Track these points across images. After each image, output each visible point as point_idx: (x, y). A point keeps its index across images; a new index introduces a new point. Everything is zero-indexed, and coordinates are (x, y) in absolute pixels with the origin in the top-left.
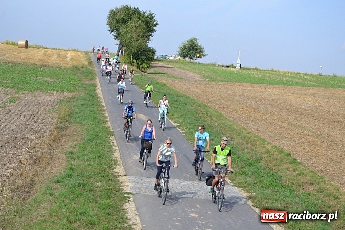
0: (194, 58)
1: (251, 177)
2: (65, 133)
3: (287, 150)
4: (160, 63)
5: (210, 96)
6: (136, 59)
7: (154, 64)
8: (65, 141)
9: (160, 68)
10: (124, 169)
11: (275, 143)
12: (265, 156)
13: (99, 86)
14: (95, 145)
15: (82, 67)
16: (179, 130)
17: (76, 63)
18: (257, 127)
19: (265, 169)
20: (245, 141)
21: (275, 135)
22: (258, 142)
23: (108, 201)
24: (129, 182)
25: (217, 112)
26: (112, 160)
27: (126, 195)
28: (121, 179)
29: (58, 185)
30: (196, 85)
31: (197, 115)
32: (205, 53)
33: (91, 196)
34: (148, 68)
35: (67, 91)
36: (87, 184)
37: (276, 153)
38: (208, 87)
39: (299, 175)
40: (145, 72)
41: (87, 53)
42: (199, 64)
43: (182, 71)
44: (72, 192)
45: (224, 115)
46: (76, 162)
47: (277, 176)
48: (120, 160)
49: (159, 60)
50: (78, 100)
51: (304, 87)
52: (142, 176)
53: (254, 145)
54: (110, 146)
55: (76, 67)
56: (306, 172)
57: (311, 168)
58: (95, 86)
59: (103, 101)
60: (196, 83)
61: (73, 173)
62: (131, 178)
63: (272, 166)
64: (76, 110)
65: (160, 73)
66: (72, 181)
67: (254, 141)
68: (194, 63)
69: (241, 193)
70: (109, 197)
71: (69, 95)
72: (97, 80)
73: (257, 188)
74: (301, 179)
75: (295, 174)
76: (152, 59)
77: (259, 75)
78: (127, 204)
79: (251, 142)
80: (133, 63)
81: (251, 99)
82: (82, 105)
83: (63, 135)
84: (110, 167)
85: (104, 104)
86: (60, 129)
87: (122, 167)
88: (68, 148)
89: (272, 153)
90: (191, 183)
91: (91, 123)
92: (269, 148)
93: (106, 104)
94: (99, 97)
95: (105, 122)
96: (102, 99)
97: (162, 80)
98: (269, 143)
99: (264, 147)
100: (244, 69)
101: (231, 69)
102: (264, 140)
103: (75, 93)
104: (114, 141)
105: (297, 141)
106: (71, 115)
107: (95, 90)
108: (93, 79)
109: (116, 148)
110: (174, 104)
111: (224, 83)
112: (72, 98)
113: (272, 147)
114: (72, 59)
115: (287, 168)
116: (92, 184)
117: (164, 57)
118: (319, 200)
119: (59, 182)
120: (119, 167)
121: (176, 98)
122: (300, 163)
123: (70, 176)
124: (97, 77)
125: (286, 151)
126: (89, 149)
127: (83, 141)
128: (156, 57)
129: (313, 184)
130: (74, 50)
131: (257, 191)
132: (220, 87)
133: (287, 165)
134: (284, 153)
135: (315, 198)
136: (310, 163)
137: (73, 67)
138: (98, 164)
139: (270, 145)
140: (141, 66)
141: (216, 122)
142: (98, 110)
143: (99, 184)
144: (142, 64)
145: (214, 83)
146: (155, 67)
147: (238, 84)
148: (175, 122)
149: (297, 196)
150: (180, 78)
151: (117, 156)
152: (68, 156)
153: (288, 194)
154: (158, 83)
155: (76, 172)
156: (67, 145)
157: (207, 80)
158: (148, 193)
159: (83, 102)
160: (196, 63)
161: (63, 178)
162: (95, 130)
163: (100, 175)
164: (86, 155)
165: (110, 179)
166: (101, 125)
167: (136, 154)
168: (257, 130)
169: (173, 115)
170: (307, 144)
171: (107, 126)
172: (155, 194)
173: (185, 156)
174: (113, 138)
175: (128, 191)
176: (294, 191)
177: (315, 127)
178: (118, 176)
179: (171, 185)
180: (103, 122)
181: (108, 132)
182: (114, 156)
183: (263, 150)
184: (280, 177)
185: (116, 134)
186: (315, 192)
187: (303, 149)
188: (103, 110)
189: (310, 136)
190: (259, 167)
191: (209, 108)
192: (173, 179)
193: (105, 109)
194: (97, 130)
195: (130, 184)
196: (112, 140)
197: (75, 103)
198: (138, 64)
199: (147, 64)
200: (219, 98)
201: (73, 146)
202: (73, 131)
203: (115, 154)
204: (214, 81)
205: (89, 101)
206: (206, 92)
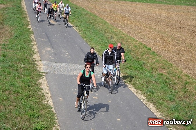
3: (148, 46)
5: (98, 9)
10: (40, 56)
11: (141, 41)
12: (134, 49)
14: (20, 40)
16: (77, 31)
18: (129, 31)
19: (133, 58)
20: (121, 39)
21: (141, 36)
22: (129, 40)
23: (28, 78)
24: (43, 65)
25: (102, 20)
26: (32, 50)
27: (41, 74)
28: (37, 63)
31: (89, 22)
33: (17, 74)
35: (2, 3)
37: (141, 47)
38: (97, 3)
39: (156, 62)
44: (5, 71)
45: (107, 22)
46: (7, 51)
47: (141, 63)
48: (37, 50)
50: (9, 9)
51: (161, 5)
52: (51, 61)
53: (127, 42)
54: (30, 41)
56: (160, 61)
57: (164, 58)
59: (26, 11)
61: (5, 59)
62: (44, 62)
63: (139, 56)
64: (8, 16)
66: (5, 64)
67: (127, 39)
70: (29, 75)
71: (3, 6)
73: (128, 70)
74: (158, 65)
75: (153, 62)
78: (41, 80)
79: (125, 40)
81: (126, 11)
82: (12, 13)
84: (30, 55)
85: (26, 13)
87: (39, 55)
88: (2, 42)
89: (139, 47)
91: (18, 25)
92: (137, 44)
93: (28, 12)
94: (24, 8)
95: (27, 25)
98: (137, 41)
99: (133, 44)
102: (134, 39)
103: (7, 5)
104: (33, 37)
105: (156, 40)
106: (4, 20)
107: (21, 4)
109: (34, 42)
110: (74, 13)
112: (5, 8)
115: (148, 58)
116: (18, 66)
118: (168, 79)
120: (36, 55)
121: (75, 10)
122: (157, 55)
123: (3, 61)
125: (147, 47)
126: (16, 42)
127: (12, 37)
129: (165, 68)
131: (128, 73)
133: (148, 56)
135: (166, 77)
136: (163, 54)
138: (22, 53)
139: (138, 43)
141: (102, 26)
142: (22, 17)
143: (23, 66)
147: (117, 1)
149: (154, 76)
151: (35, 48)
152: (2, 47)
153: (148, 74)
155: (7, 58)
156: (2, 39)
158: (55, 73)
159: (12, 11)
162: (20, 30)
163: (23, 60)
164: (14, 46)
165: (30, 63)
166: (25, 27)
167: (48, 47)
168: (129, 32)
169: (73, 21)
170: (162, 42)
171: (28, 27)
172: (60, 74)
173: (80, 48)
174: (32, 36)
175: (42, 71)
176: (152, 73)
177: (168, 31)
178: (36, 61)
179: (71, 67)
180: (26, 25)
181: (29, 31)
182: (33, 48)
183: (132, 46)
184: (144, 64)
185: (34, 33)
186: (166, 74)
187: (159, 45)
188: (26, 17)
189: (164, 37)
190: (129, 57)
191: (98, 17)
192: (73, 63)
193: (27, 16)
194: (22, 30)
195: (44, 67)
196: (32, 37)
197: (7, 12)
200: (104, 10)
201: (5, 40)
202: (6, 31)
203: (33, 46)
205: (17, 10)
206: (96, 6)
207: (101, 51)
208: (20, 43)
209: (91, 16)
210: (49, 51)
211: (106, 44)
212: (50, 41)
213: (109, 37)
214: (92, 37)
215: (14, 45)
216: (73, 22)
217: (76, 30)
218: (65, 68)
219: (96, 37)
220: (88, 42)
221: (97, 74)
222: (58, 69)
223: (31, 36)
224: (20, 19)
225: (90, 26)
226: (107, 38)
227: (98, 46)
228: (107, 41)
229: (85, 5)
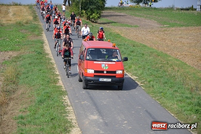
2: (13, 96)
4: (111, 11)
5: (169, 43)
6: (85, 10)
7: (105, 13)
8: (14, 105)
9: (112, 17)
10: (81, 130)
13: (46, 42)
14: (47, 107)
15: (27, 23)
17: (19, 19)
25: (178, 61)
26: (66, 122)
30: (153, 32)
31: (157, 66)
34: (99, 18)
35: (12, 50)
38: (167, 34)
40: (96, 23)
41: (30, 7)
43: (137, 18)
45: (187, 63)
46: (27, 128)
48: (75, 121)
49: (110, 9)
50: (25, 59)
54: (63, 107)
55: (20, 23)
58: (42, 43)
59: (52, 58)
60: (153, 30)
64: (23, 70)
65: (113, 23)
71: (15, 54)
72: (44, 35)
80: (82, 13)
82: (30, 64)
84: (65, 130)
85: (53, 61)
86: (7, 92)
87: (79, 129)
88: (18, 113)
93: (55, 61)
94: (48, 54)
95: (56, 81)
96: (51, 56)
97: (115, 29)
101: (192, 11)
103: (21, 51)
104: (68, 101)
106: (17, 76)
107: (42, 47)
108: (40, 34)
109: (70, 109)
110: (130, 55)
111: (184, 28)
112: (17, 58)
114: (14, 14)
120: (74, 129)
121: (132, 48)
124: (43, 32)
126: (41, 111)
127: (33, 104)
128: (106, 6)
130: (16, 5)
132: (180, 33)
137: (17, 23)
138: (51, 128)
140: (91, 17)
141: (178, 71)
142: (47, 69)
144: (91, 14)
145: (174, 28)
146: (106, 16)
147: (200, 27)
148: (133, 74)
150: (135, 27)
151: (72, 117)
152: (18, 121)
154: (111, 34)
157: (165, 26)
159: (30, 61)
162: (46, 91)
164: (38, 118)
166: (52, 84)
167: (92, 114)
169: (130, 67)
171: (58, 85)
173: (147, 111)
174: (66, 98)
180: (54, 81)
181: (60, 91)
185: (68, 93)
188: (53, 68)
191: (170, 56)
193: (55, 66)
194: (48, 90)
196: (65, 100)
197: (22, 62)
198: (87, 14)
199: (97, 13)
200: (179, 45)
201: (22, 110)
202: (22, 94)
203: (69, 115)
204: (173, 26)
205: (37, 59)
206: (164, 39)
208: (47, 111)
209: (158, 56)
210: (95, 120)
211: (188, 101)
212: (95, 104)
213: (192, 88)
214: (165, 91)
215: (37, 116)
216: (129, 70)
220: (158, 99)
223: (64, 98)
224: (44, 72)
225: (158, 72)
226: (188, 90)
227: (175, 106)
228: (189, 96)
229: (148, 40)
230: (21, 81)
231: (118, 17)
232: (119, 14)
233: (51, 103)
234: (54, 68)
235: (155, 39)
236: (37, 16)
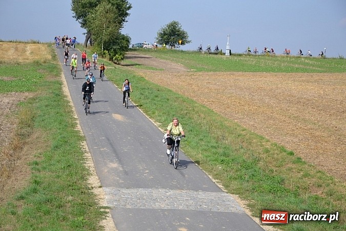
0: (176, 46)
1: (248, 181)
2: (27, 140)
3: (289, 148)
4: (136, 53)
5: (196, 89)
6: (107, 50)
7: (129, 54)
8: (28, 150)
9: (136, 59)
10: (99, 179)
11: (275, 141)
12: (264, 156)
13: (65, 83)
14: (64, 153)
15: (45, 62)
16: (162, 130)
17: (37, 58)
18: (253, 123)
19: (264, 171)
20: (239, 140)
21: (275, 131)
22: (254, 141)
23: (81, 218)
24: (106, 194)
25: (205, 107)
26: (84, 169)
27: (102, 210)
28: (96, 191)
29: (21, 202)
30: (179, 76)
31: (182, 112)
32: (189, 39)
33: (61, 213)
34: (122, 59)
35: (28, 91)
36: (55, 199)
37: (276, 152)
38: (193, 79)
39: (305, 176)
40: (119, 64)
41: (49, 45)
42: (182, 51)
43: (162, 61)
44: (39, 209)
45: (214, 110)
46: (42, 174)
47: (279, 179)
48: (93, 169)
49: (135, 50)
50: (41, 100)
51: (306, 74)
52: (120, 186)
53: (250, 143)
54: (80, 153)
55: (37, 62)
56: (312, 172)
57: (319, 168)
58: (61, 84)
59: (71, 100)
60: (179, 74)
61: (38, 187)
62: (107, 190)
63: (273, 168)
64: (39, 113)
65: (137, 65)
66: (38, 197)
67: (250, 139)
68: (176, 51)
69: (238, 201)
70: (82, 213)
71: (31, 95)
72: (63, 76)
73: (256, 194)
74: (308, 182)
75: (299, 175)
76: (126, 49)
77: (253, 61)
78: (104, 221)
79: (247, 140)
80: (104, 54)
81: (245, 90)
82: (46, 106)
83: (25, 143)
84: (82, 178)
85: (72, 104)
86: (22, 136)
87: (97, 177)
88: (31, 158)
89: (272, 152)
90: (178, 192)
91: (58, 126)
92: (268, 146)
93: (74, 103)
94: (66, 96)
95: (74, 125)
96: (69, 98)
97: (139, 72)
98: (268, 141)
99: (262, 146)
100: (235, 55)
101: (220, 56)
102: (262, 138)
103: (37, 92)
104: (86, 147)
105: (301, 137)
106: (33, 119)
107: (61, 89)
108: (58, 75)
109: (88, 155)
110: (154, 100)
111: (212, 73)
112: (34, 99)
113: (272, 145)
114: (32, 53)
115: (290, 169)
116: (60, 198)
117: (141, 46)
118: (328, 205)
119: (22, 198)
120: (92, 177)
121: (156, 93)
122: (305, 163)
123: (35, 191)
124: (62, 73)
125: (287, 149)
126: (56, 157)
127: (49, 149)
128: (130, 46)
129: (321, 186)
130: (34, 43)
131: (256, 198)
132: (207, 78)
133: (290, 165)
134: (285, 151)
135: (324, 202)
136: (316, 161)
137: (34, 62)
138: (68, 175)
139: (269, 143)
140: (114, 58)
141: (204, 118)
142: (65, 112)
143: (70, 198)
144: (115, 55)
145: (201, 73)
146: (130, 58)
147: (229, 73)
148: (157, 121)
149: (303, 202)
150: (161, 70)
151: (90, 164)
152: (32, 167)
153: (293, 199)
154: (134, 76)
155: (42, 186)
156: (31, 154)
157: (192, 70)
158: (128, 207)
159: (47, 103)
160: (179, 51)
161: (27, 194)
162: (62, 135)
163: (70, 187)
164: (54, 165)
165: (82, 192)
166: (70, 129)
167: (112, 161)
168: (253, 125)
169: (154, 113)
170: (313, 140)
171: (76, 130)
172: (136, 207)
174: (84, 143)
175: (105, 205)
176: (299, 195)
177: (321, 119)
178: (92, 188)
179: (155, 195)
180: (72, 126)
181: (78, 136)
182: (86, 165)
183: (261, 150)
184: (283, 180)
185: (87, 138)
186: (324, 196)
187: (308, 145)
189: (316, 130)
190: (257, 170)
191: (196, 103)
192: (157, 188)
193: (74, 109)
194: (65, 134)
195: (107, 197)
196: (83, 146)
197: (38, 105)
198: (110, 55)
199: (121, 54)
200: (206, 90)
201: (37, 155)
202: (37, 138)
203: (87, 162)
204: (200, 71)
205: (55, 101)
206: (191, 84)
207: (206, 163)
208: (63, 158)
209: (184, 102)
210: (115, 168)
211: (214, 150)
212: (115, 151)
213: (218, 137)
214: (189, 140)
215: (52, 162)
216: (153, 116)
217: (159, 128)
218: (145, 197)
219: (196, 139)
221: (201, 204)
222: (132, 199)
223: (82, 144)
224: (61, 115)
225: (184, 119)
226: (214, 138)
227: (200, 155)
228: (215, 144)
229: (173, 84)
230: (36, 124)
231: (142, 59)
232: (143, 56)
233: (68, 148)
234: (72, 112)
235: (181, 83)
236: (56, 55)
